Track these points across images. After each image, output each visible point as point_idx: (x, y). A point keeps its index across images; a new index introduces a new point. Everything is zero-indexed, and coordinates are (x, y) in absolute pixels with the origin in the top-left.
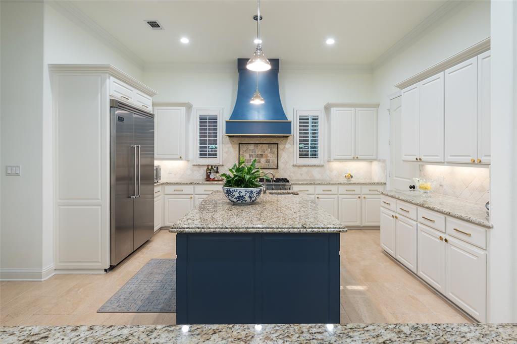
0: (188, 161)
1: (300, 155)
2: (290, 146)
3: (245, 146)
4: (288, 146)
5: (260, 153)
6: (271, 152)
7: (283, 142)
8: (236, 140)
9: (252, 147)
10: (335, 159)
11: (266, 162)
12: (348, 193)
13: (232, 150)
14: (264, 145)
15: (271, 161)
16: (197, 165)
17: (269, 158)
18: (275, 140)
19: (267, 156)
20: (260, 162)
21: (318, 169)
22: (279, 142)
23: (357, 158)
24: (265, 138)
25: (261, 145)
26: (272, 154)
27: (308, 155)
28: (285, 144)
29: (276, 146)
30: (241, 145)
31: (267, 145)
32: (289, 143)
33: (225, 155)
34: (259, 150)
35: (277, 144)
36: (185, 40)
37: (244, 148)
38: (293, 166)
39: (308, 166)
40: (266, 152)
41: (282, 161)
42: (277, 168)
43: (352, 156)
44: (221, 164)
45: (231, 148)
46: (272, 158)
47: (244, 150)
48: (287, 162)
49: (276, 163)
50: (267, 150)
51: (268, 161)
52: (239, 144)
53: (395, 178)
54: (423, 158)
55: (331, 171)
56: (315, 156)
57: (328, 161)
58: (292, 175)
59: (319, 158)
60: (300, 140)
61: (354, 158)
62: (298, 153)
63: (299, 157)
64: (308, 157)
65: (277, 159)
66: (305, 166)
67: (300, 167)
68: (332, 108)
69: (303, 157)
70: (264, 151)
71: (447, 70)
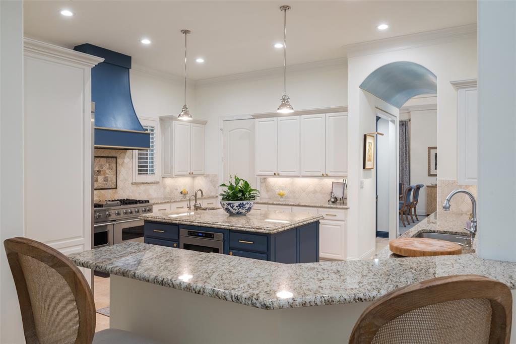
1: (139, 171)
2: (129, 160)
4: (127, 160)
5: (97, 169)
6: (109, 168)
7: (122, 155)
10: (176, 175)
11: (104, 181)
14: (102, 159)
15: (109, 179)
17: (107, 175)
18: (113, 153)
19: (105, 173)
20: (97, 180)
21: (154, 186)
22: (118, 156)
23: (192, 173)
24: (103, 150)
26: (110, 171)
27: (147, 171)
28: (124, 158)
29: (115, 159)
31: (105, 159)
32: (128, 157)
35: (116, 157)
38: (132, 184)
39: (147, 183)
40: (104, 168)
41: (121, 179)
42: (116, 188)
43: (189, 172)
46: (110, 174)
48: (126, 180)
49: (115, 181)
50: (105, 166)
51: (106, 179)
54: (281, 173)
55: (165, 188)
56: (152, 172)
57: (163, 177)
58: (131, 194)
59: (156, 174)
60: (139, 154)
61: (190, 173)
62: (137, 168)
63: (139, 174)
64: (147, 174)
65: (115, 176)
66: (143, 183)
67: (139, 185)
68: (174, 122)
69: (141, 174)
70: (101, 167)
71: (302, 116)
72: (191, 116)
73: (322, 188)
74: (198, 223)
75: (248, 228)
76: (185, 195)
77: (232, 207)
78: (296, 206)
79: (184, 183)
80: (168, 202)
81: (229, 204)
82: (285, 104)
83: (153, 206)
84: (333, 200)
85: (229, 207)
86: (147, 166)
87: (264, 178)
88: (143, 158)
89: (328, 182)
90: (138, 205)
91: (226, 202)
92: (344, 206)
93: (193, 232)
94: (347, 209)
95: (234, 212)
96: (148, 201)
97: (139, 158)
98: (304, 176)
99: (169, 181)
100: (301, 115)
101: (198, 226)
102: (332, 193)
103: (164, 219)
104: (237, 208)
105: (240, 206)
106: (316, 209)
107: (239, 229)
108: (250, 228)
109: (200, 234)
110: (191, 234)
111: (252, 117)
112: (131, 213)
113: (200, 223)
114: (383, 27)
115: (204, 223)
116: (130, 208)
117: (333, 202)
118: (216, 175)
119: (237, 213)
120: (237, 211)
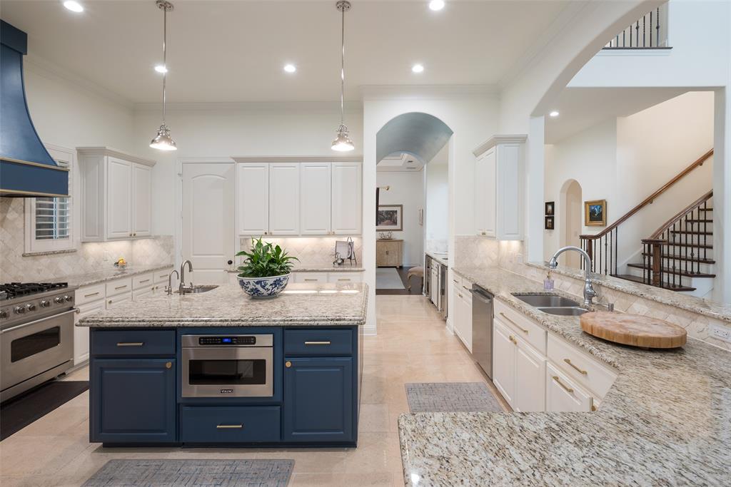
1: (38, 233)
2: (16, 215)
7: (1, 206)
12: (119, 291)
21: (67, 257)
23: (134, 235)
32: (13, 209)
38: (24, 256)
39: (54, 253)
43: (129, 233)
48: (10, 249)
53: (193, 257)
54: (274, 232)
55: (86, 259)
56: (63, 234)
57: (83, 243)
58: (20, 274)
59: (71, 238)
60: (38, 205)
61: (131, 235)
62: (34, 229)
63: (37, 238)
64: (52, 238)
66: (46, 254)
67: (37, 257)
68: (106, 157)
69: (40, 238)
71: (302, 163)
72: (174, 144)
73: (322, 249)
74: (221, 321)
75: (320, 320)
76: (123, 266)
77: (263, 287)
78: (300, 271)
79: (117, 250)
80: (101, 282)
81: (257, 283)
82: (343, 137)
83: (76, 291)
84: (340, 261)
85: (258, 287)
86: (51, 226)
87: (246, 239)
88: (44, 212)
89: (330, 242)
90: (46, 293)
91: (253, 280)
92: (360, 269)
93: (212, 338)
94: (362, 271)
95: (265, 293)
96: (66, 284)
97: (38, 212)
98: (304, 236)
99: (93, 249)
100: (300, 162)
101: (222, 327)
102: (336, 253)
103: (143, 321)
104: (270, 288)
105: (276, 283)
106: (326, 273)
107: (305, 323)
108: (324, 320)
109: (226, 340)
110: (204, 342)
111: (232, 161)
112: (33, 309)
113: (226, 321)
114: (418, 69)
115: (233, 321)
116: (27, 301)
117: (339, 264)
118: (171, 236)
119: (270, 294)
120: (269, 292)
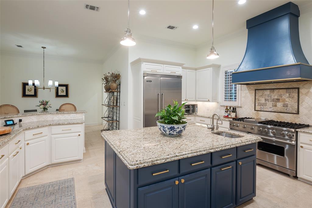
0: (218, 103)
3: (261, 92)
5: (276, 97)
6: (289, 97)
7: (306, 86)
8: (252, 87)
9: (268, 92)
11: (283, 106)
13: (248, 95)
14: (281, 90)
15: (289, 106)
16: (223, 106)
17: (287, 103)
18: (295, 85)
19: (284, 101)
20: (276, 106)
22: (300, 86)
24: (283, 83)
25: (277, 90)
26: (291, 99)
29: (297, 90)
30: (257, 91)
31: (285, 90)
33: (243, 99)
34: (275, 95)
35: (298, 89)
36: (195, 27)
37: (259, 93)
40: (284, 97)
42: (298, 113)
44: (240, 105)
45: (249, 94)
46: (290, 101)
47: (260, 94)
49: (297, 107)
50: (285, 96)
51: (285, 106)
52: (256, 90)
65: (297, 104)
70: (281, 96)
